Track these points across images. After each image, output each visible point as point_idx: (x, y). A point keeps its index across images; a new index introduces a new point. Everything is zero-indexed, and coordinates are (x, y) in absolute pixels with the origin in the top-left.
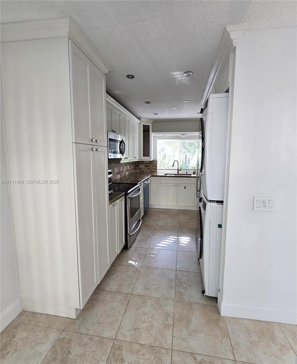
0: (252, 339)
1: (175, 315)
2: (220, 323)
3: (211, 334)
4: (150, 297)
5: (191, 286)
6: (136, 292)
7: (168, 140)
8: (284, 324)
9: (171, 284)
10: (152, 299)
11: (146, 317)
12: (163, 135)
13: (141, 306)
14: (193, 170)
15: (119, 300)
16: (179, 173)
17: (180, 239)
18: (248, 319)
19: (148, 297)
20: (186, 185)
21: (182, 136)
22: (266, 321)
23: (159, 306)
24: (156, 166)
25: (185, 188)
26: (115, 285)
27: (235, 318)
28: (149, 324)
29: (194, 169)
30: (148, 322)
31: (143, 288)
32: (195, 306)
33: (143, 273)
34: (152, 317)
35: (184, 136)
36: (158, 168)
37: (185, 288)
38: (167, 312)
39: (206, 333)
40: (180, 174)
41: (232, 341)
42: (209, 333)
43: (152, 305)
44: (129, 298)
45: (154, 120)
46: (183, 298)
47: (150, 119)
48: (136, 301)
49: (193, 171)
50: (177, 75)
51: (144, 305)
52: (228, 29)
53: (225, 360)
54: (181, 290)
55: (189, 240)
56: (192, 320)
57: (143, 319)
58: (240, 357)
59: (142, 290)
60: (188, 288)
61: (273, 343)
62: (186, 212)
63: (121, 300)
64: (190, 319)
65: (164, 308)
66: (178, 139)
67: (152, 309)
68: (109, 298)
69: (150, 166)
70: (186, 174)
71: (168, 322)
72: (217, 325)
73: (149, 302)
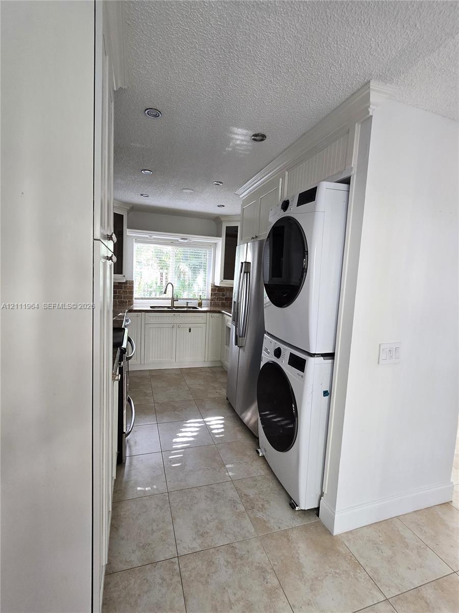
0: (385, 555)
1: (274, 565)
2: (341, 549)
3: (338, 573)
4: (217, 549)
5: (268, 502)
6: (185, 548)
7: (157, 245)
8: (403, 515)
9: (237, 509)
10: (221, 552)
11: (230, 591)
12: (147, 236)
13: (208, 575)
14: (197, 299)
15: (160, 581)
16: (175, 305)
17: (208, 422)
18: (366, 526)
19: (213, 550)
20: (190, 326)
21: (182, 241)
22: (385, 520)
23: (239, 560)
24: (132, 293)
25: (190, 331)
26: (134, 552)
27: (351, 532)
28: (242, 603)
29: (200, 298)
30: (238, 601)
31: (194, 536)
32: (294, 535)
33: (178, 505)
34: (241, 587)
35: (186, 241)
36: (135, 295)
37: (262, 508)
38: (258, 565)
39: (331, 575)
40: (177, 307)
41: (367, 570)
42: (335, 572)
43: (228, 562)
44: (176, 567)
45: (132, 206)
46: (268, 527)
47: (126, 203)
48: (194, 569)
49: (197, 302)
50: (238, 134)
51: (213, 569)
52: (373, 85)
53: (376, 606)
54: (259, 515)
55: (223, 422)
56: (301, 561)
57: (226, 599)
58: (389, 590)
59: (194, 539)
60: (266, 506)
61: (408, 549)
62: (192, 371)
63: (163, 579)
64: (299, 562)
65: (250, 560)
66: (171, 245)
67: (230, 571)
68: (136, 586)
69: (119, 292)
70: (185, 306)
71: (270, 583)
72: (337, 554)
73: (221, 559)
